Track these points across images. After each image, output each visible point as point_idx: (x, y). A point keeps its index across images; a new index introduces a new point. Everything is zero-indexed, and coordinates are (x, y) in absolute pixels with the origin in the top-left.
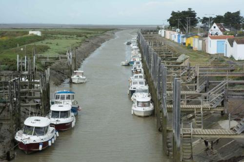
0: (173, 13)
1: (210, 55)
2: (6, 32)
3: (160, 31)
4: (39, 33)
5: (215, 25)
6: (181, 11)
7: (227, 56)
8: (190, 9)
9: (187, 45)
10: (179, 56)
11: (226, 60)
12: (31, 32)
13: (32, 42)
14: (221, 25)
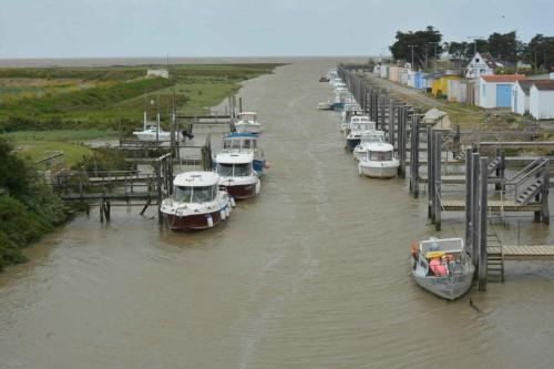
0: (400, 35)
1: (484, 109)
2: (106, 72)
3: (375, 68)
4: (164, 74)
5: (478, 56)
6: (414, 32)
7: (519, 112)
8: (430, 28)
9: (434, 92)
10: (426, 112)
11: (519, 119)
12: (150, 72)
13: (155, 88)
14: (487, 57)
